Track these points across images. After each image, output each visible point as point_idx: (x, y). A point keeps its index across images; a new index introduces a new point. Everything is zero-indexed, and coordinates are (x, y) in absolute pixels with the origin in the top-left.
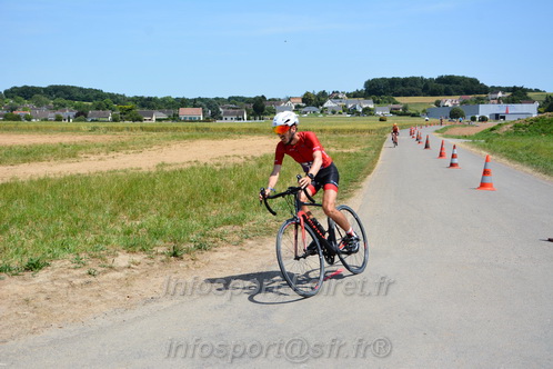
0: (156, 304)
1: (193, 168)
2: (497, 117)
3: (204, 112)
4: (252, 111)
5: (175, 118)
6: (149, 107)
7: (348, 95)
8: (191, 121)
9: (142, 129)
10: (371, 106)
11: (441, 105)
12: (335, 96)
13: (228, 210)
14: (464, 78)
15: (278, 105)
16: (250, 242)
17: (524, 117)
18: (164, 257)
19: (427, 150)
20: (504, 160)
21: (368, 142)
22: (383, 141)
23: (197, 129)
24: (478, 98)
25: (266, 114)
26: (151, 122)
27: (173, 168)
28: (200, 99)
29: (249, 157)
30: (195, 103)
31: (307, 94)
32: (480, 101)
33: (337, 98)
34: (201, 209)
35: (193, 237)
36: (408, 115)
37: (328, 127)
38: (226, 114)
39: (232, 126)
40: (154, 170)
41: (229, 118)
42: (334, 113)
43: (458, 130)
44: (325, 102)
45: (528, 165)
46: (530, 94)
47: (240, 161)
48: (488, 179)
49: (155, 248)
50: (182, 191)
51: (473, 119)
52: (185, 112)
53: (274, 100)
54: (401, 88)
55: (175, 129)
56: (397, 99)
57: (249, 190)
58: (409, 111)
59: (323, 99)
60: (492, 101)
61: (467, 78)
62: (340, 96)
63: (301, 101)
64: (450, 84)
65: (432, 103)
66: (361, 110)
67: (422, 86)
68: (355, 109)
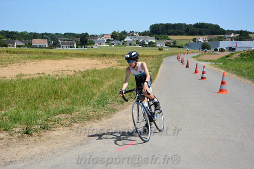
0: (13, 165)
1: (41, 78)
2: (231, 49)
3: (48, 42)
4: (79, 43)
5: (30, 45)
6: (12, 38)
7: (140, 34)
8: (40, 47)
9: (7, 52)
10: (154, 41)
11: (197, 41)
12: (131, 34)
13: (63, 104)
14: (210, 25)
15: (96, 39)
16: (76, 125)
17: (247, 49)
18: (20, 135)
19: (187, 69)
20: (234, 76)
21: (151, 63)
22: (161, 63)
23: (44, 53)
24: (219, 37)
25: (88, 44)
26: (13, 47)
27: (28, 77)
28: (46, 34)
29: (77, 71)
30: (42, 36)
31: (114, 32)
32: (220, 39)
33: (133, 35)
34: (45, 104)
35: (39, 121)
36: (176, 47)
38: (62, 44)
39: (67, 52)
40: (15, 79)
41: (65, 46)
42: (131, 44)
43: (206, 57)
44: (125, 38)
45: (249, 79)
46: (250, 35)
47: (72, 74)
48: (224, 87)
49: (14, 129)
50: (33, 92)
51: (216, 50)
52: (35, 42)
53: (93, 35)
54: (172, 30)
55: (29, 53)
56: (170, 37)
57: (77, 92)
58: (177, 44)
59: (124, 36)
60: (227, 39)
61: (212, 25)
62: (135, 34)
63: (110, 37)
64: (202, 28)
65: (191, 40)
66: (147, 44)
67: (185, 29)
68: (144, 42)
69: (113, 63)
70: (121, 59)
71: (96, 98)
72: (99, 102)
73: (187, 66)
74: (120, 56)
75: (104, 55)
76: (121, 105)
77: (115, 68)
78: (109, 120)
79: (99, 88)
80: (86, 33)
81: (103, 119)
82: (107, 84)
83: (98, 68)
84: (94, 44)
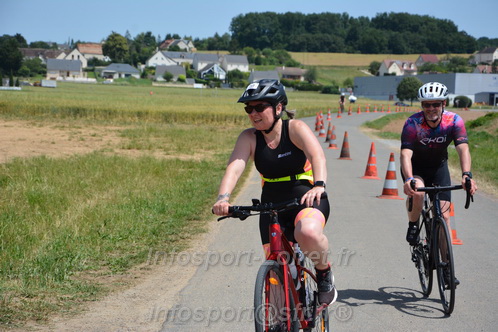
2: (492, 99)
7: (198, 44)
10: (244, 68)
11: (382, 71)
12: (171, 45)
14: (427, 20)
15: (53, 56)
19: (344, 161)
24: (454, 61)
25: (25, 74)
31: (114, 37)
32: (458, 67)
33: (175, 49)
36: (316, 89)
37: (153, 108)
42: (168, 78)
44: (150, 55)
53: (43, 45)
54: (302, 36)
56: (296, 56)
58: (318, 82)
59: (147, 49)
60: (481, 67)
61: (433, 20)
62: (182, 45)
63: (100, 50)
64: (400, 30)
65: (364, 68)
66: (222, 76)
67: (345, 32)
68: (211, 72)
69: (107, 139)
70: (132, 127)
71: (38, 252)
72: (45, 266)
73: (344, 154)
74: (131, 114)
75: (78, 112)
76: (118, 276)
77: (110, 155)
78: (76, 321)
79: (50, 221)
80: (19, 38)
81: (56, 319)
82: (80, 207)
83: (54, 154)
84: (44, 73)
